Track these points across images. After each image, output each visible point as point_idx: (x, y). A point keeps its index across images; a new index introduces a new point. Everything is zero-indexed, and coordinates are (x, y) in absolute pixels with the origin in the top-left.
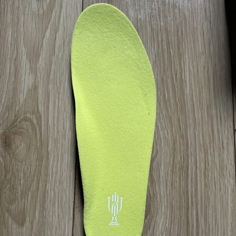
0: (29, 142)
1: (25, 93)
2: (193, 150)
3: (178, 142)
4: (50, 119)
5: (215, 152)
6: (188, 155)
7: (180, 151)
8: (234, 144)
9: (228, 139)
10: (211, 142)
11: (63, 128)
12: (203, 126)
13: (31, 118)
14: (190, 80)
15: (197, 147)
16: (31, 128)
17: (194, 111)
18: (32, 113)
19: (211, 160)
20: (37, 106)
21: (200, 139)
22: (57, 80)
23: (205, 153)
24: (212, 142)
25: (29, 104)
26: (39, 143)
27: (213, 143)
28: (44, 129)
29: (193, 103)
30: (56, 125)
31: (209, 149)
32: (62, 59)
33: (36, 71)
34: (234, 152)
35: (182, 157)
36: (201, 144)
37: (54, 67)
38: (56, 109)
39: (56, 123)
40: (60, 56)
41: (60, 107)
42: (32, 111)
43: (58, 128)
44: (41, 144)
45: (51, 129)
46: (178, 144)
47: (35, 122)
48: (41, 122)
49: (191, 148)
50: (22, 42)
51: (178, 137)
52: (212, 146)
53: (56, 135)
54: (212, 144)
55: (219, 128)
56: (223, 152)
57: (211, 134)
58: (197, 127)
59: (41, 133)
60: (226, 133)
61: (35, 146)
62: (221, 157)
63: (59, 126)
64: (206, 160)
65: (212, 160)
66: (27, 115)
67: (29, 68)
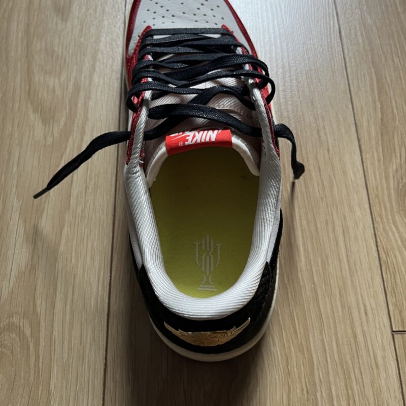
0: (13, 374)
1: (12, 278)
2: (322, 373)
3: (294, 359)
4: (56, 325)
5: (363, 377)
6: (315, 385)
7: (300, 377)
8: (395, 358)
9: (384, 349)
10: (353, 357)
11: (80, 343)
12: (336, 327)
13: (21, 324)
14: (304, 244)
15: (330, 366)
16: (19, 344)
17: (317, 300)
18: (23, 315)
19: (358, 391)
20: (34, 302)
21: (333, 350)
22: (72, 253)
23: (345, 379)
24: (355, 356)
25: (19, 299)
26: (32, 373)
27: (358, 358)
28: (45, 345)
29: (314, 285)
30: (68, 337)
31: (352, 370)
32: (81, 217)
33: (35, 239)
34: (398, 375)
35: (304, 388)
36: (336, 361)
37: (67, 231)
38: (68, 307)
39: (67, 333)
40: (79, 211)
41: (75, 302)
42: (22, 312)
43: (70, 342)
44: (36, 375)
45: (56, 345)
46: (295, 363)
47: (28, 332)
48: (39, 332)
49: (318, 369)
50: (14, 191)
51: (292, 349)
52: (356, 365)
53: (66, 356)
54: (356, 360)
55: (365, 328)
56: (379, 374)
57: (352, 340)
58: (326, 328)
59: (39, 353)
60: (379, 338)
61: (24, 380)
62: (375, 385)
63: (73, 338)
64: (350, 391)
65: (360, 391)
66: (14, 320)
67: (23, 233)
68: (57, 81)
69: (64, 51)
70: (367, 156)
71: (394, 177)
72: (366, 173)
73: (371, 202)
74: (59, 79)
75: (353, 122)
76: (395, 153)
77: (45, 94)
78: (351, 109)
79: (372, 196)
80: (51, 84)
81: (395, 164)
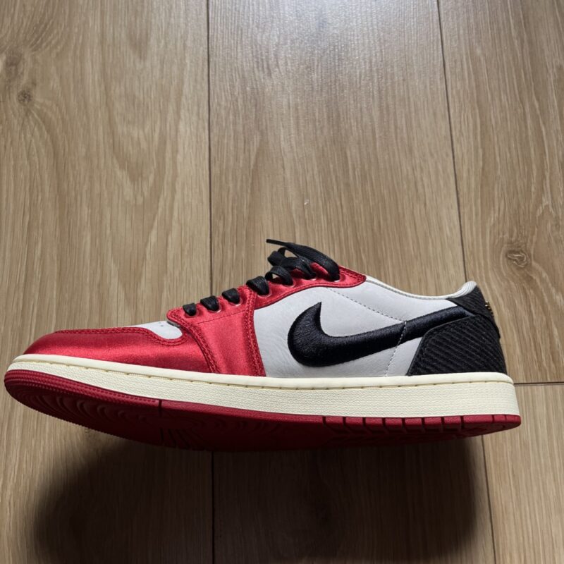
68: (141, 133)
69: (146, 96)
70: (465, 210)
71: (490, 232)
72: (462, 229)
73: (466, 259)
74: (144, 131)
75: (453, 171)
76: (494, 206)
77: (130, 148)
78: (451, 158)
79: (467, 252)
80: (136, 135)
81: (493, 219)
